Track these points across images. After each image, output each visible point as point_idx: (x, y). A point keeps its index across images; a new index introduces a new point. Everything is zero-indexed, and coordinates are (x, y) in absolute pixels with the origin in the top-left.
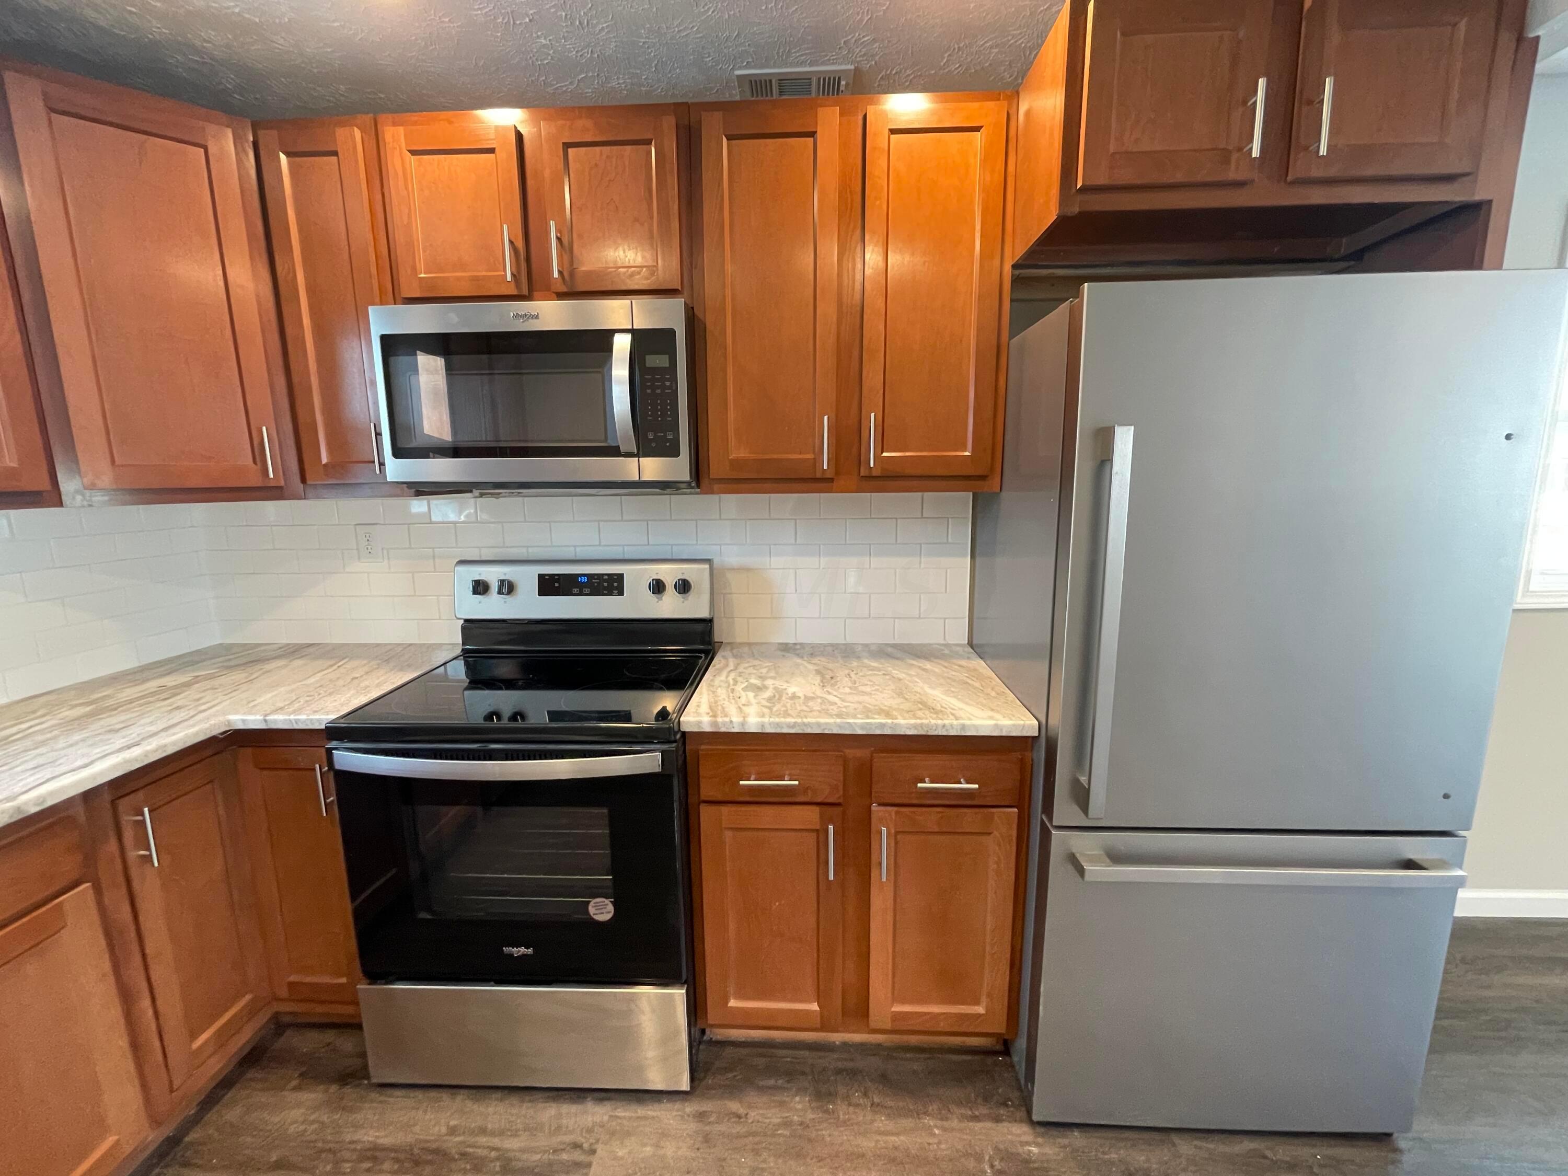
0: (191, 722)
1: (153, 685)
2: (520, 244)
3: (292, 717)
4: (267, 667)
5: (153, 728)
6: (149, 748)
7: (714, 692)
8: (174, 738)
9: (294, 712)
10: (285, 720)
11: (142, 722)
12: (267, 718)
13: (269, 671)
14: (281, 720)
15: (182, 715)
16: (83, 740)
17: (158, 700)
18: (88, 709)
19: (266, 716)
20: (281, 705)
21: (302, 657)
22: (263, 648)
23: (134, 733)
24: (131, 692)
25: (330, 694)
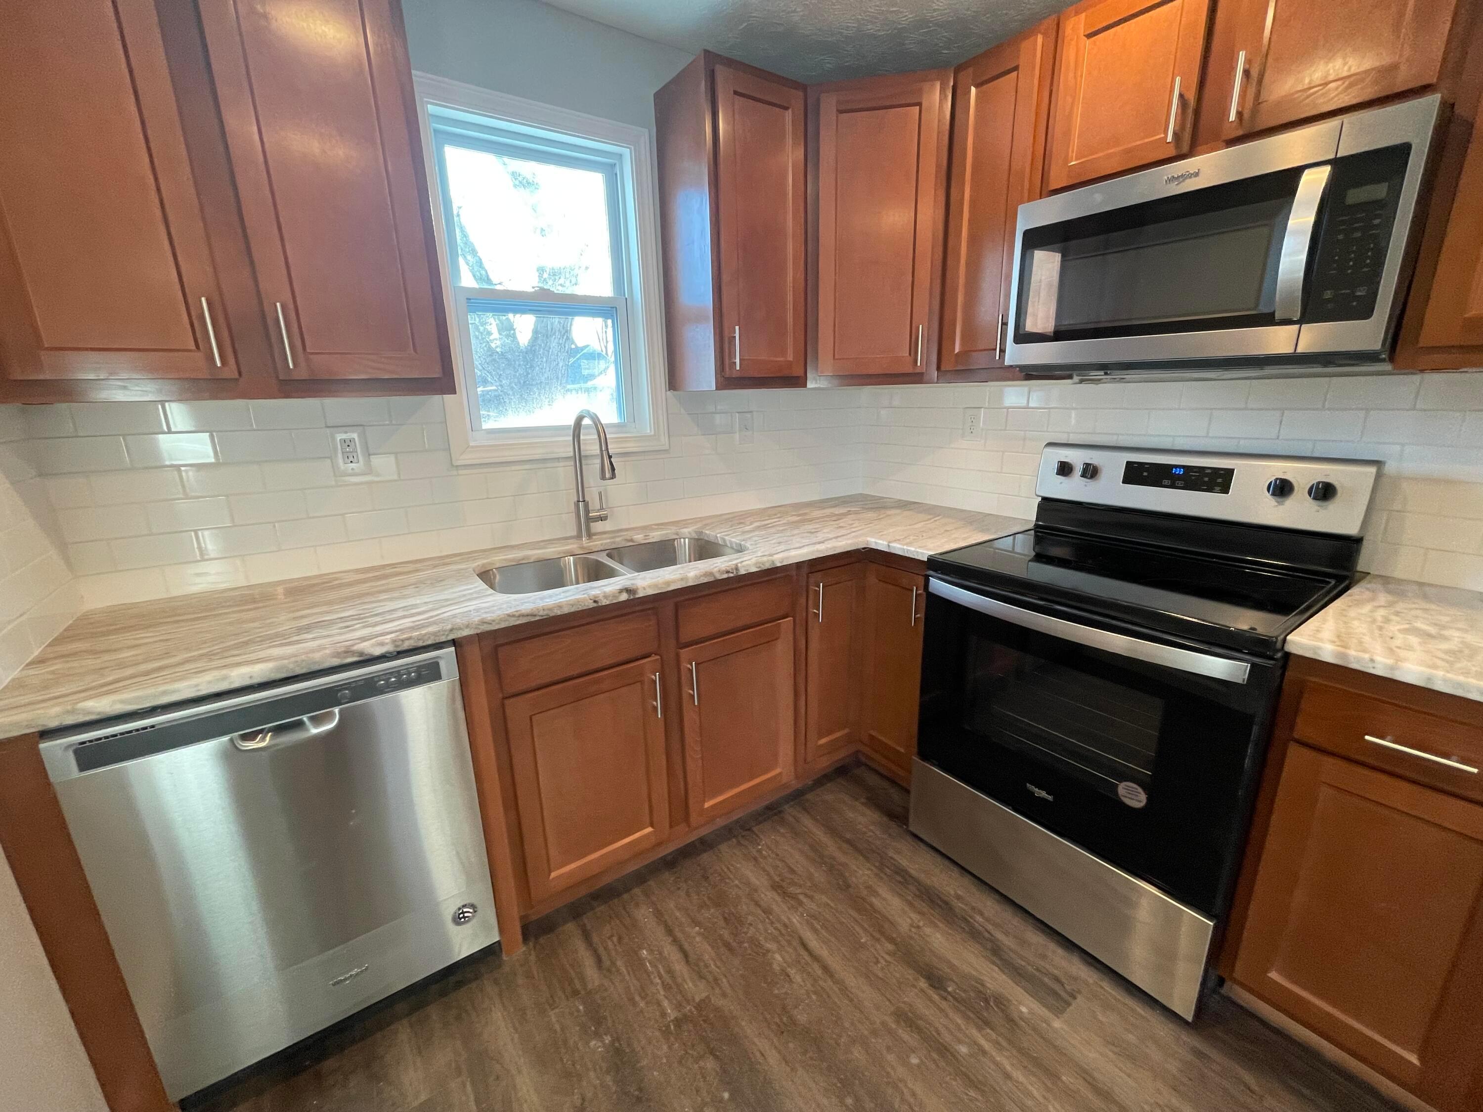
0: (849, 536)
1: (828, 511)
2: (1191, 96)
3: (905, 547)
4: (889, 512)
5: (831, 536)
6: (829, 546)
7: (1345, 623)
8: (840, 544)
9: (907, 544)
10: (901, 549)
11: (825, 531)
12: (890, 544)
13: (889, 515)
14: (899, 548)
15: (843, 532)
16: (798, 534)
17: (831, 520)
18: (799, 518)
19: (889, 542)
20: (898, 538)
21: (910, 510)
22: (885, 500)
23: (820, 536)
24: (817, 513)
25: (930, 538)
